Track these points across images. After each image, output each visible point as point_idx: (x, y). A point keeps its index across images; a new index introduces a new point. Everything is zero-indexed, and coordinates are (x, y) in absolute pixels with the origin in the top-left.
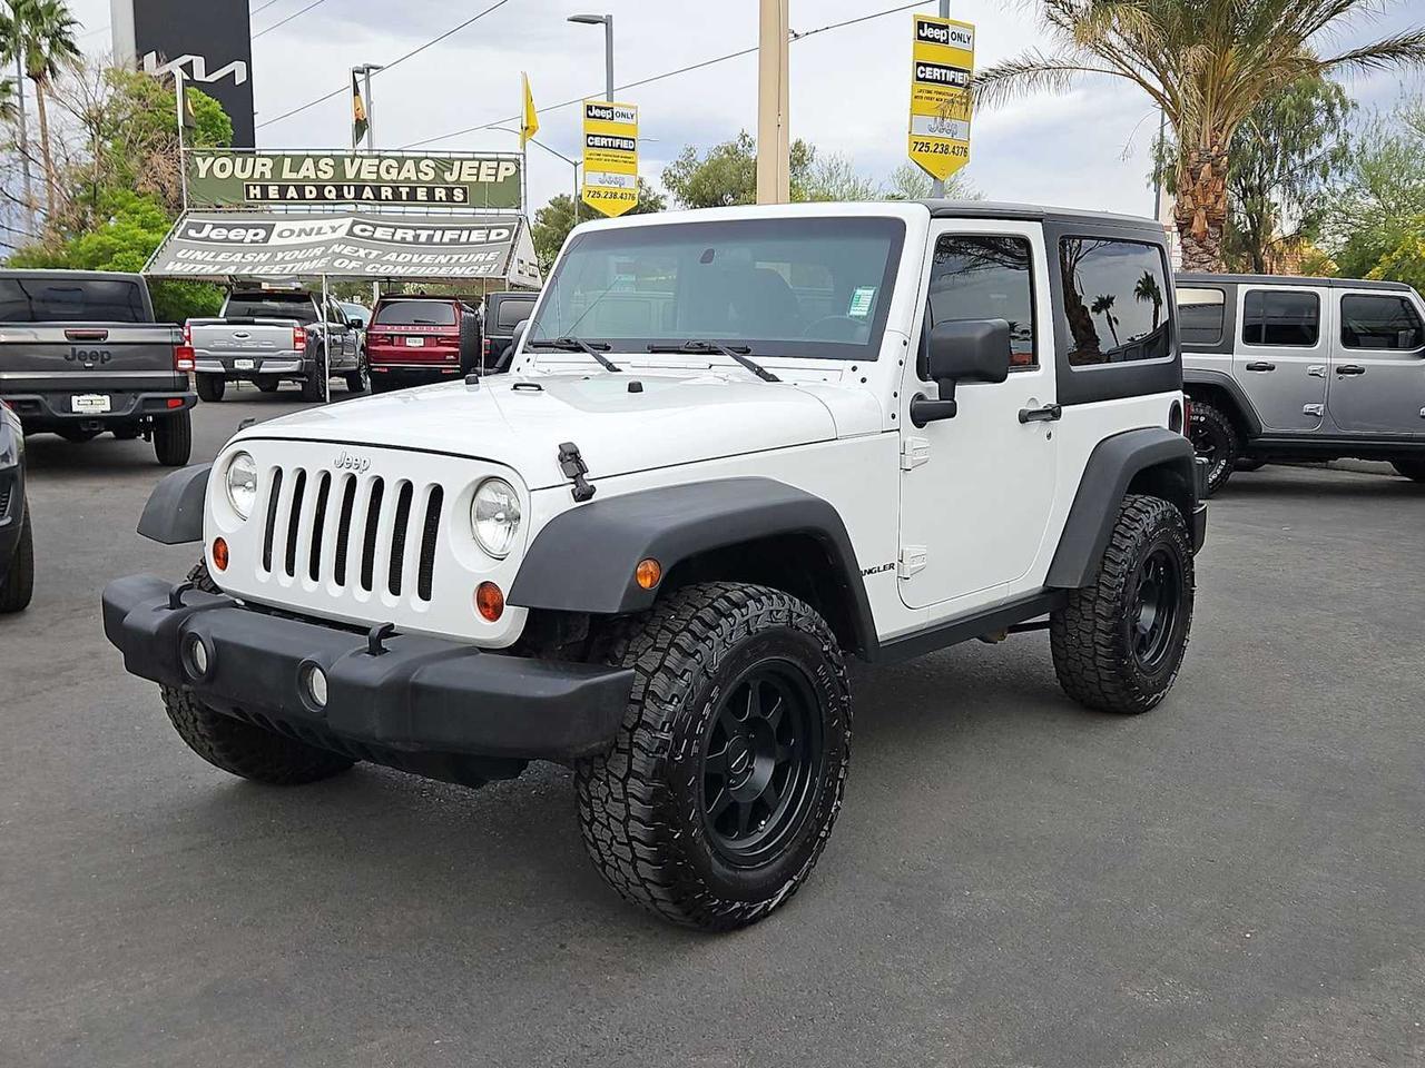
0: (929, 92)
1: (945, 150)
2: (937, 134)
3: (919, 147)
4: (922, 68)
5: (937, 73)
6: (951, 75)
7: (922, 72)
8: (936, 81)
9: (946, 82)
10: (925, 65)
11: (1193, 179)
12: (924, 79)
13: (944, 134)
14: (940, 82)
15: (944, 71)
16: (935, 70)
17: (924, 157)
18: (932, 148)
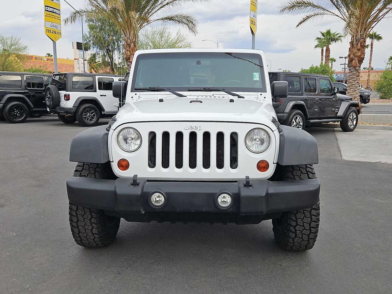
0: (50, 15)
1: (55, 33)
2: (53, 28)
3: (48, 31)
4: (47, 7)
5: (51, 9)
6: (55, 11)
7: (47, 8)
8: (51, 12)
9: (54, 12)
10: (48, 7)
11: (129, 47)
12: (48, 11)
13: (55, 28)
14: (52, 12)
15: (53, 9)
16: (51, 8)
17: (49, 34)
18: (52, 32)
